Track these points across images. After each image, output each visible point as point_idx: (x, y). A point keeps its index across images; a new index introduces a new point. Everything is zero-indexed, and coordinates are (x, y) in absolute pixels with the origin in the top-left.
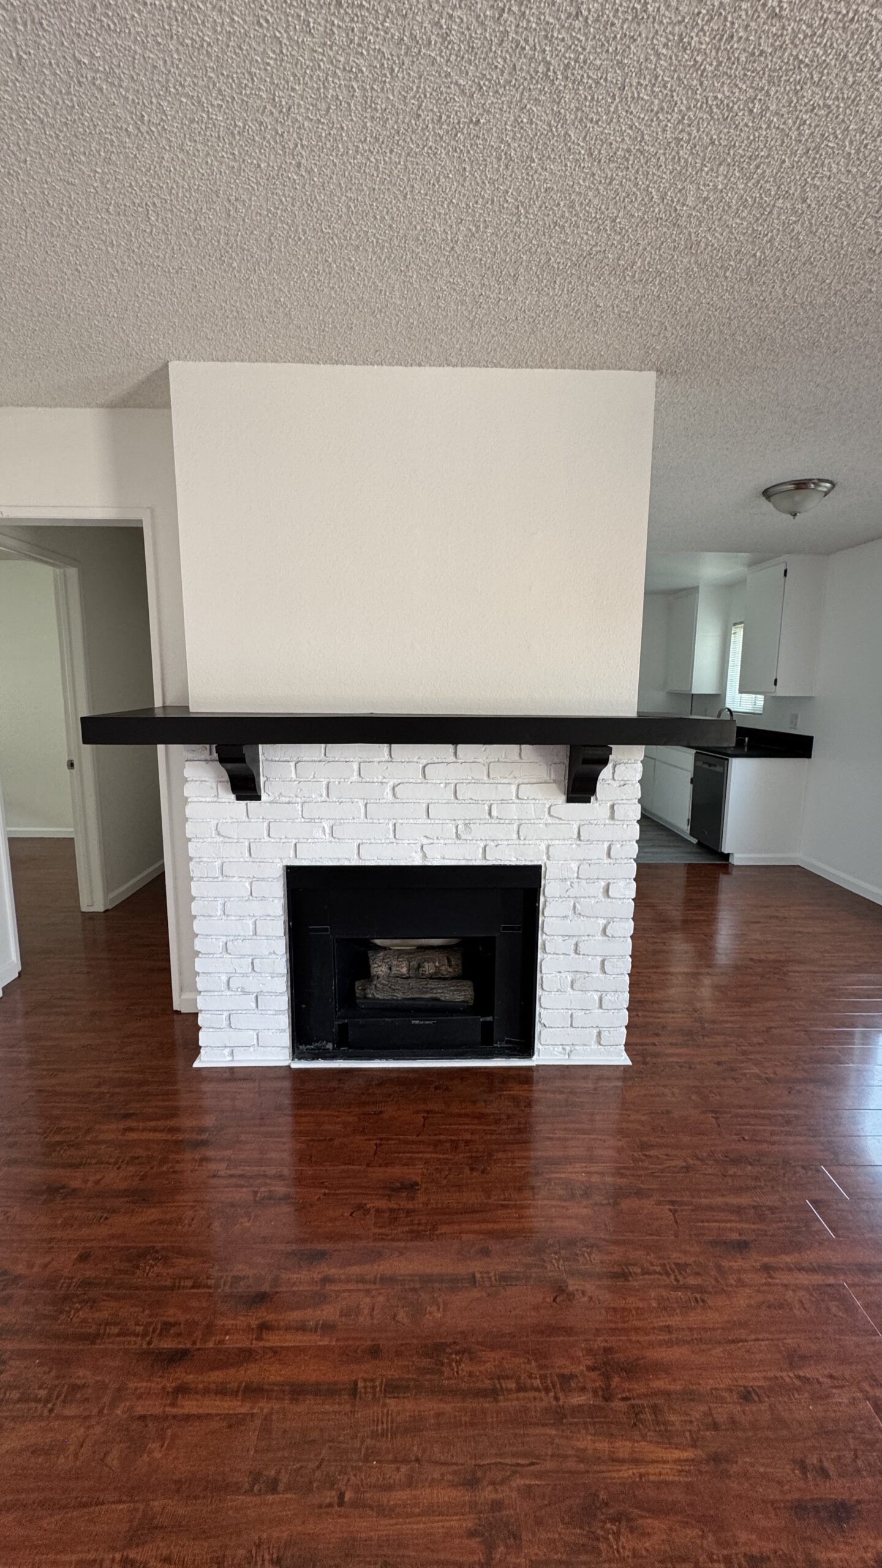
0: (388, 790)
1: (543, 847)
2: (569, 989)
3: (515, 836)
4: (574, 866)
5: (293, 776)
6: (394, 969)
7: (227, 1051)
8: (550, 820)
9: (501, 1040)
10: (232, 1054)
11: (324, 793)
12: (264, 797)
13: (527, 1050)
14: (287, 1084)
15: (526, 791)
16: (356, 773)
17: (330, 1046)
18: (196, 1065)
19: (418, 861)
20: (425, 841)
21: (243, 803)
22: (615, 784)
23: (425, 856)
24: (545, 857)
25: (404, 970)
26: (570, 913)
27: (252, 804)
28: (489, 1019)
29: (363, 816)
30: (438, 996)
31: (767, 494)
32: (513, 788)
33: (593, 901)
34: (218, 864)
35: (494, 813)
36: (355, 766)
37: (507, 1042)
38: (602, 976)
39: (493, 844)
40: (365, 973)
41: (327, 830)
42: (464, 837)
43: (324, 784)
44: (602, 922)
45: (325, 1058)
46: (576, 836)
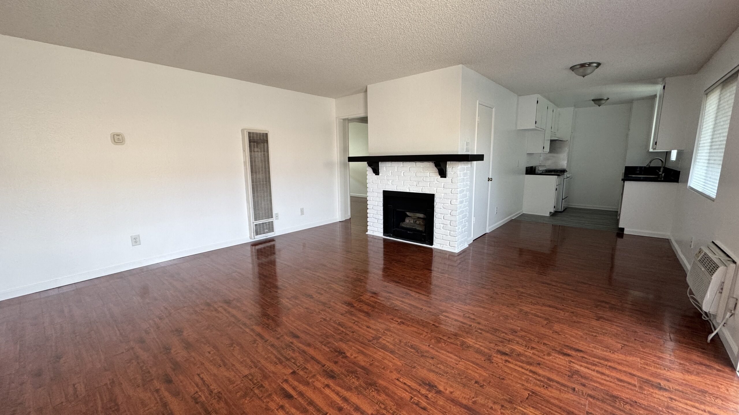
0: (402, 173)
1: (435, 189)
2: (442, 228)
3: (429, 186)
4: (443, 195)
5: (385, 170)
6: (410, 221)
7: (372, 231)
8: (437, 182)
9: (428, 241)
10: (373, 232)
11: (391, 174)
12: (380, 174)
13: (432, 244)
14: (382, 241)
15: (432, 174)
16: (396, 169)
17: (392, 235)
18: (367, 233)
19: (408, 191)
20: (410, 186)
21: (376, 176)
22: (453, 173)
23: (409, 190)
24: (436, 192)
25: (412, 222)
26: (442, 208)
27: (378, 176)
28: (425, 234)
29: (397, 179)
30: (416, 228)
31: (572, 68)
32: (428, 173)
33: (447, 205)
34: (372, 189)
35: (424, 180)
36: (396, 168)
37: (429, 242)
38: (450, 226)
39: (424, 188)
40: (404, 221)
41: (391, 183)
42: (417, 185)
43: (390, 172)
44: (450, 211)
45: (389, 237)
46: (443, 187)
